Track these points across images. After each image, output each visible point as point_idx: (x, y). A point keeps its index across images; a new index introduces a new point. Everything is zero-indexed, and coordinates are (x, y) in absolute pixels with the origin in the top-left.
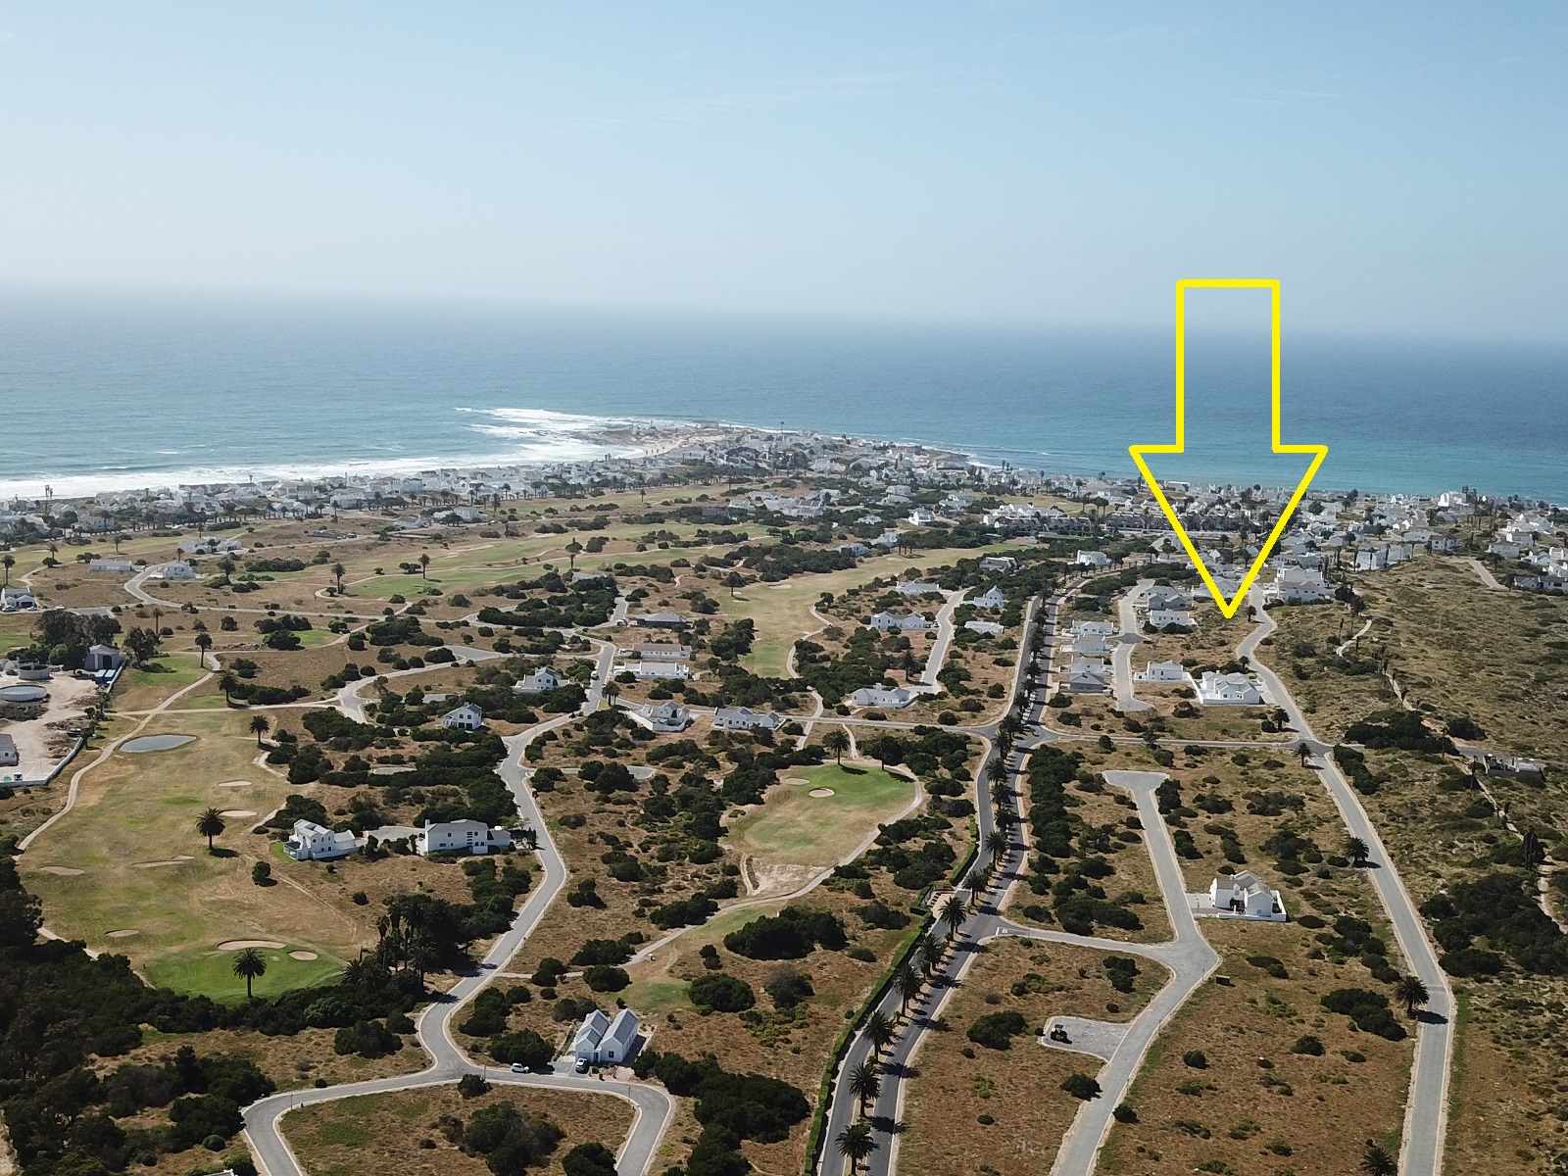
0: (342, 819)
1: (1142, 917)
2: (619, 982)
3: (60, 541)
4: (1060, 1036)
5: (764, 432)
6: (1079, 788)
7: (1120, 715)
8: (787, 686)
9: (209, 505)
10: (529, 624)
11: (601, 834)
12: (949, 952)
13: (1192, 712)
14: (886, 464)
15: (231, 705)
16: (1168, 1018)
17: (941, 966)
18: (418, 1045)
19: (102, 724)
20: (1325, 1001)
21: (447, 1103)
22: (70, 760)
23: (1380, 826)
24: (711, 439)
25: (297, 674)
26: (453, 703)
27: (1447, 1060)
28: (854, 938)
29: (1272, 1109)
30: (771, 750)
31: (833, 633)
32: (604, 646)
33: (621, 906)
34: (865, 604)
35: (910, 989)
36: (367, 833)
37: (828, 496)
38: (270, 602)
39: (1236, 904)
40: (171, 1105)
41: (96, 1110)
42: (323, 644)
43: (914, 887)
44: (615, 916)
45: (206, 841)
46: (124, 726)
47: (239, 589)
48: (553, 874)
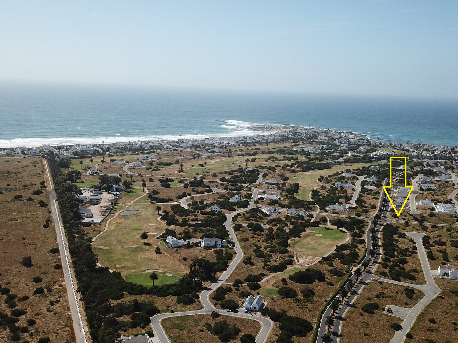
0: (180, 236)
1: (416, 277)
2: (258, 287)
3: (106, 155)
4: (390, 311)
5: (305, 128)
6: (398, 237)
7: (411, 215)
8: (309, 203)
9: (146, 146)
10: (234, 182)
11: (253, 244)
12: (357, 284)
13: (434, 215)
14: (341, 138)
15: (151, 203)
16: (424, 308)
17: (354, 288)
18: (200, 302)
19: (116, 207)
21: (208, 319)
22: (107, 216)
24: (288, 130)
25: (169, 194)
26: (212, 204)
28: (328, 279)
30: (304, 222)
31: (323, 188)
32: (255, 189)
33: (258, 265)
34: (333, 179)
35: (344, 294)
36: (187, 240)
37: (323, 147)
38: (163, 174)
39: (446, 274)
40: (131, 315)
41: (111, 315)
42: (177, 186)
43: (346, 265)
44: (257, 268)
45: (143, 241)
46: (122, 207)
47: (154, 170)
48: (239, 255)
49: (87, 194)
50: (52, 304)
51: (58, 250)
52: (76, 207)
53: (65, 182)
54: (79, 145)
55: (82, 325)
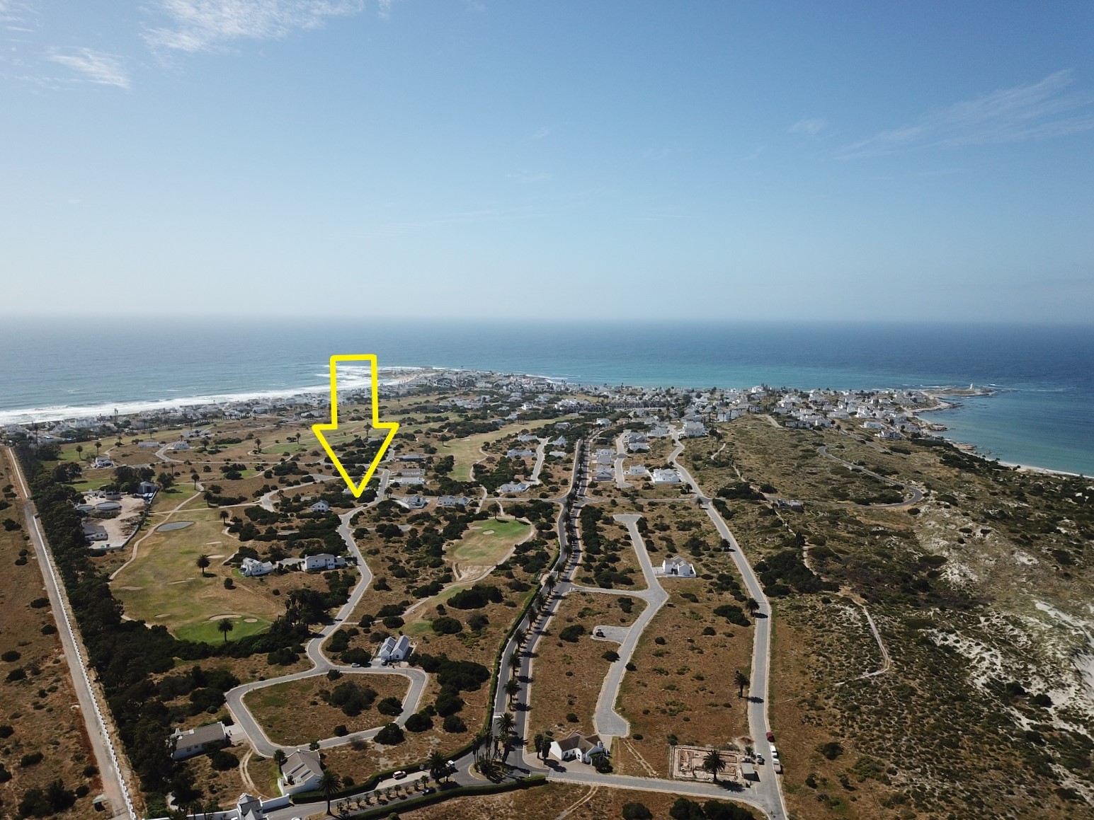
0: (265, 556)
1: (634, 579)
2: (401, 623)
3: (123, 434)
4: (600, 634)
5: (454, 371)
6: (603, 523)
7: (619, 490)
8: (471, 485)
9: (194, 414)
11: (387, 557)
12: (549, 600)
13: (650, 487)
14: (510, 383)
15: (210, 507)
16: (647, 623)
17: (546, 607)
18: (307, 658)
19: (148, 518)
20: (715, 612)
21: (322, 683)
22: (133, 536)
23: (734, 533)
25: (240, 491)
26: (315, 500)
27: (769, 634)
28: (506, 597)
29: (694, 660)
30: (464, 514)
31: (490, 460)
32: (384, 471)
33: (398, 589)
34: (504, 446)
35: (533, 618)
36: (278, 562)
37: (485, 399)
38: (226, 457)
39: (674, 571)
40: (190, 694)
41: (155, 699)
42: (252, 476)
43: (532, 572)
44: (396, 594)
45: (201, 570)
46: (159, 519)
47: (211, 453)
48: (366, 576)
49: (94, 501)
50: (42, 694)
51: (48, 600)
52: (77, 524)
53: (52, 483)
54: (72, 420)
55: (102, 722)
